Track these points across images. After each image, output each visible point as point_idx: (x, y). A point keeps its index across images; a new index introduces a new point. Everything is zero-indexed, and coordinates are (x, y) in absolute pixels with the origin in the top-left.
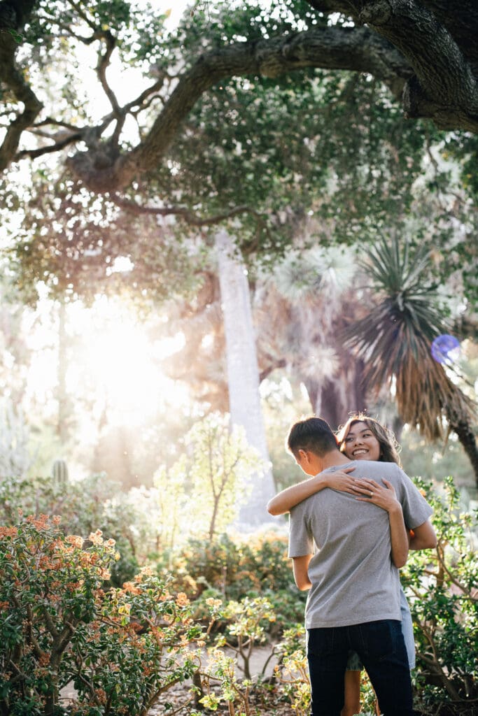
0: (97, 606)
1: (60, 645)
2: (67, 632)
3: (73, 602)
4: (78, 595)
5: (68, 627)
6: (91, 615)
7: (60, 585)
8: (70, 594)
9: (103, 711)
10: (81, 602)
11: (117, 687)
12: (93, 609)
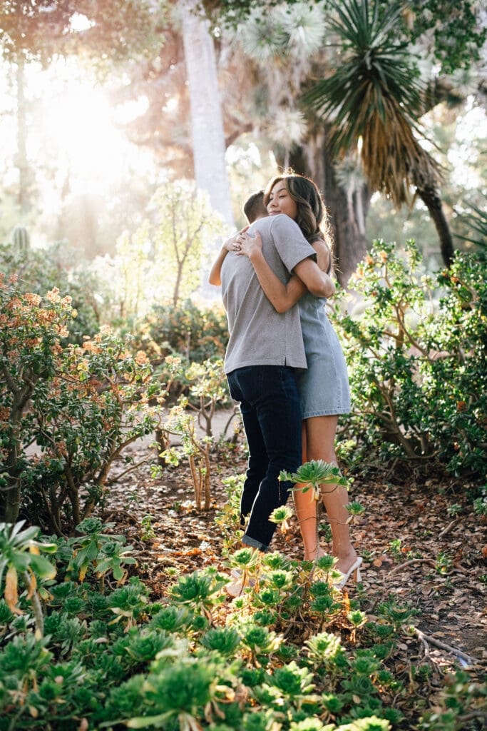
0: (55, 361)
1: (20, 401)
2: (27, 388)
3: (31, 358)
4: (36, 352)
5: (27, 383)
6: (50, 370)
7: (19, 342)
8: (28, 350)
9: (65, 462)
10: (39, 358)
11: (77, 440)
12: (51, 365)
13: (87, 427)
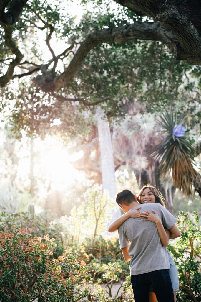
0: (47, 266)
1: (32, 283)
2: (35, 277)
3: (37, 265)
4: (39, 262)
5: (35, 275)
6: (45, 270)
7: (32, 258)
8: (36, 261)
10: (40, 265)
11: (56, 301)
12: (45, 268)
13: (60, 294)
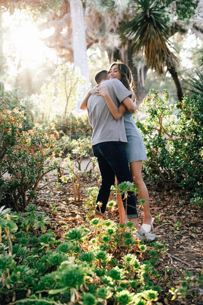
0: (16, 138)
1: (2, 155)
2: (5, 149)
3: (6, 137)
4: (9, 134)
6: (14, 142)
7: (1, 130)
8: (5, 133)
9: (20, 181)
10: (10, 137)
11: (26, 171)
13: (29, 166)
